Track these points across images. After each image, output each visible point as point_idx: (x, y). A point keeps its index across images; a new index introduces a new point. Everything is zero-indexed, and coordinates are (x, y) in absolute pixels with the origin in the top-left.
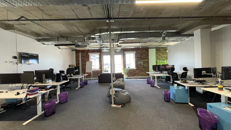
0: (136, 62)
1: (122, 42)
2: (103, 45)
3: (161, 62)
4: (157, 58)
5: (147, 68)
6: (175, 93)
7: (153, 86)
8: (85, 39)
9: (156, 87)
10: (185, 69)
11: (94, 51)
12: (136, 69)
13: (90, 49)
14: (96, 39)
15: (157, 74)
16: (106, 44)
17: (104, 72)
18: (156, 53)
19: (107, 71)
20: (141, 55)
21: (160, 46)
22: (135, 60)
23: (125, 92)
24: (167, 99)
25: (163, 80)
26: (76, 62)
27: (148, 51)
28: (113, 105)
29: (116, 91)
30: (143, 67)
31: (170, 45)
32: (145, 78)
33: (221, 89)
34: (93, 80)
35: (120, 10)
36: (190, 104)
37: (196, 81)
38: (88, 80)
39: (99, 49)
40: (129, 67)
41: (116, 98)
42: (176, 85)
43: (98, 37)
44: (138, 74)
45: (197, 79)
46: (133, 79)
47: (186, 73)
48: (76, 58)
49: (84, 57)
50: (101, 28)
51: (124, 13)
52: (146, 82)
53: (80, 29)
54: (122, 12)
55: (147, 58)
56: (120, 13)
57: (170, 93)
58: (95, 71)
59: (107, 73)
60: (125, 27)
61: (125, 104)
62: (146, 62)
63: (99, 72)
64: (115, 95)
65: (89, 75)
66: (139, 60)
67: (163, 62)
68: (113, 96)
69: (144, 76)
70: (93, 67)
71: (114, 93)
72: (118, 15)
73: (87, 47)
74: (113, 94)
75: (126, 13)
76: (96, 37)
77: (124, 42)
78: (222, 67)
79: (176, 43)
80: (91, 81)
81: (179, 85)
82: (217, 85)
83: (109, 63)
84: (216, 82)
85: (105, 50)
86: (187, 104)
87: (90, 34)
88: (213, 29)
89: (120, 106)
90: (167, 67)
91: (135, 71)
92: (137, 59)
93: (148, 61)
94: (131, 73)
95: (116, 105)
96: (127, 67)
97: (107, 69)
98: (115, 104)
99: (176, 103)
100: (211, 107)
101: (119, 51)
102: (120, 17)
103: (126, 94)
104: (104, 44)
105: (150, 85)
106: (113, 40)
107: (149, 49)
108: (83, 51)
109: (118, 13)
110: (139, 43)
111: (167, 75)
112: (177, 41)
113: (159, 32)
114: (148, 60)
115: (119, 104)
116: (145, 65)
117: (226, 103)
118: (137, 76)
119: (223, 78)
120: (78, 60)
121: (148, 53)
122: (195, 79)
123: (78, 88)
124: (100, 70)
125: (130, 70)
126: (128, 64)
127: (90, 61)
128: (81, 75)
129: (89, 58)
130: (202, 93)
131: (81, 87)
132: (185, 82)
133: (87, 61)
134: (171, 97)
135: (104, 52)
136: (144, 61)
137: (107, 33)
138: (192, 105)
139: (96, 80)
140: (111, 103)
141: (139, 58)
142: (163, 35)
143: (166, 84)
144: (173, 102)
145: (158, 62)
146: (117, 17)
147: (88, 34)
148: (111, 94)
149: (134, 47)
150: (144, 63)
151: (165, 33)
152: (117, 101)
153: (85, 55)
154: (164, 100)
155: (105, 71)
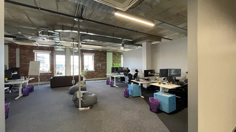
0: (95, 64)
1: (84, 42)
2: (59, 43)
3: (116, 64)
4: (114, 61)
5: (105, 70)
6: (133, 89)
7: (112, 86)
8: (38, 33)
9: (114, 87)
10: (137, 71)
11: (42, 49)
12: (94, 71)
13: (39, 45)
14: (54, 35)
15: (115, 75)
16: (63, 42)
17: (56, 75)
18: (113, 56)
19: (61, 74)
20: (100, 57)
21: (116, 50)
22: (93, 62)
23: (92, 93)
24: (127, 95)
25: (119, 80)
26: (9, 62)
27: (106, 54)
28: (81, 109)
29: (83, 94)
30: (101, 69)
31: (124, 51)
32: (105, 80)
33: (160, 83)
34: (41, 86)
35: (92, 13)
36: (141, 96)
37: (145, 79)
38: (35, 85)
39: (50, 47)
40: (87, 69)
41: (83, 101)
42: (132, 83)
43: (58, 33)
44: (96, 76)
45: (146, 78)
46: (91, 81)
47: (137, 73)
48: (9, 56)
49: (24, 54)
50: (64, 24)
51: (96, 16)
52: (106, 83)
53: (30, 18)
54: (94, 15)
55: (105, 61)
56: (91, 15)
57: (129, 90)
58: (43, 74)
59: (61, 75)
60: (91, 28)
61: (92, 105)
62: (104, 64)
63: (50, 74)
64: (82, 98)
65: (36, 79)
66: (98, 62)
67: (118, 64)
68: (80, 100)
69: (102, 77)
70: (41, 69)
71: (82, 95)
72: (89, 16)
73: (36, 43)
74: (81, 97)
75: (97, 17)
76: (55, 33)
77: (86, 43)
78: (160, 69)
79: (130, 50)
80: (37, 86)
81: (134, 83)
82: (156, 81)
83: (64, 64)
84: (155, 79)
85: (59, 49)
86: (140, 96)
87: (47, 28)
88: (153, 43)
89: (89, 107)
90: (123, 69)
91: (94, 73)
92: (95, 61)
93: (106, 64)
94: (90, 75)
95: (84, 108)
96: (85, 69)
97: (61, 72)
98: (82, 107)
99: (134, 97)
100: (156, 95)
101: (76, 51)
102: (90, 19)
103: (93, 96)
104: (60, 41)
105: (109, 86)
106: (73, 39)
107: (107, 53)
108: (22, 47)
109: (90, 15)
110: (101, 46)
111: (123, 76)
112: (130, 48)
113: (120, 39)
114: (106, 62)
115: (87, 107)
116: (104, 67)
117: (162, 92)
118: (95, 78)
119: (160, 76)
120: (12, 58)
121: (106, 57)
122: (144, 78)
123: (19, 97)
124: (51, 72)
125: (88, 72)
126: (86, 66)
127: (35, 60)
128: (24, 79)
129: (33, 57)
130: (146, 88)
131: (23, 96)
132: (139, 81)
133: (31, 60)
134: (130, 94)
135: (58, 51)
136: (103, 64)
137: (71, 31)
138: (143, 97)
139: (46, 85)
140: (78, 107)
141: (97, 61)
142: (123, 43)
143: (121, 83)
144: (131, 97)
145: (115, 64)
146: (87, 18)
147: (44, 27)
148: (78, 97)
149: (93, 49)
150: (102, 66)
151: (124, 41)
152: (84, 104)
153: (27, 52)
154: (124, 97)
155: (58, 74)
